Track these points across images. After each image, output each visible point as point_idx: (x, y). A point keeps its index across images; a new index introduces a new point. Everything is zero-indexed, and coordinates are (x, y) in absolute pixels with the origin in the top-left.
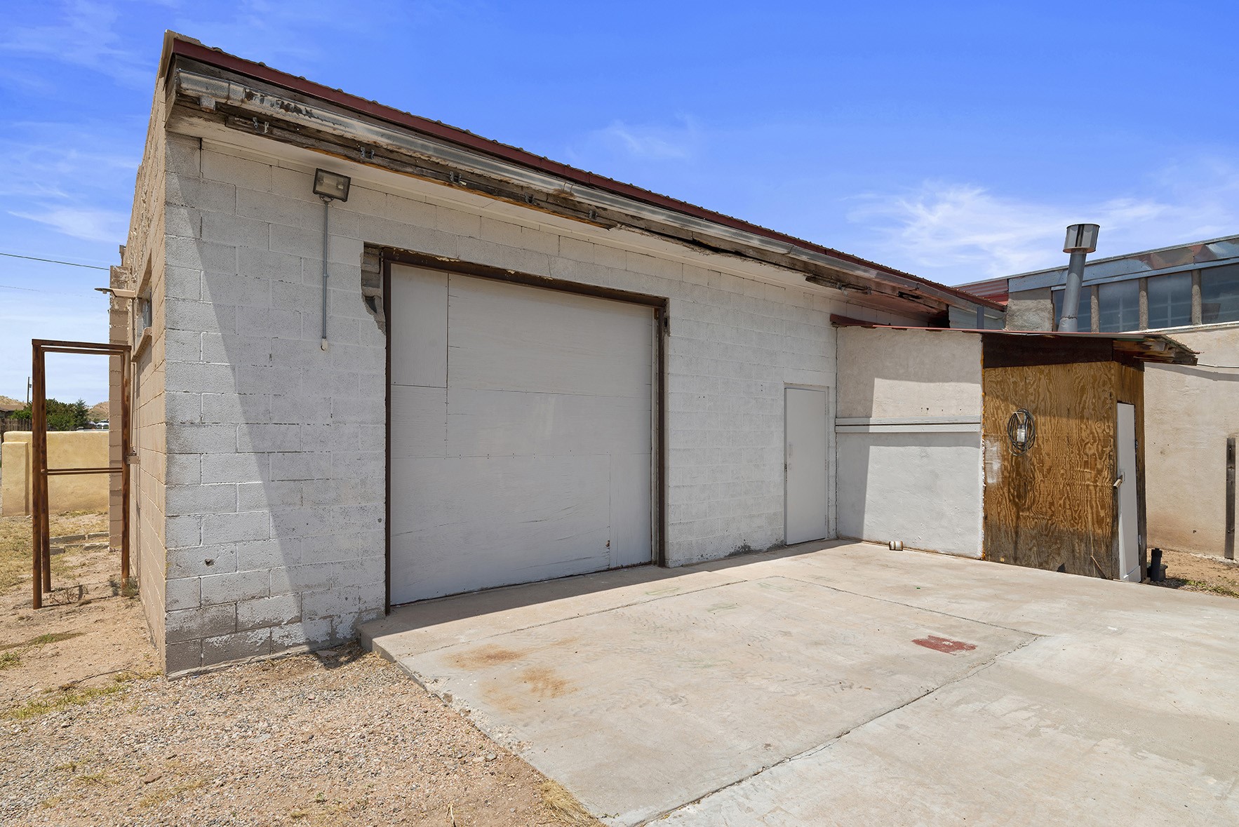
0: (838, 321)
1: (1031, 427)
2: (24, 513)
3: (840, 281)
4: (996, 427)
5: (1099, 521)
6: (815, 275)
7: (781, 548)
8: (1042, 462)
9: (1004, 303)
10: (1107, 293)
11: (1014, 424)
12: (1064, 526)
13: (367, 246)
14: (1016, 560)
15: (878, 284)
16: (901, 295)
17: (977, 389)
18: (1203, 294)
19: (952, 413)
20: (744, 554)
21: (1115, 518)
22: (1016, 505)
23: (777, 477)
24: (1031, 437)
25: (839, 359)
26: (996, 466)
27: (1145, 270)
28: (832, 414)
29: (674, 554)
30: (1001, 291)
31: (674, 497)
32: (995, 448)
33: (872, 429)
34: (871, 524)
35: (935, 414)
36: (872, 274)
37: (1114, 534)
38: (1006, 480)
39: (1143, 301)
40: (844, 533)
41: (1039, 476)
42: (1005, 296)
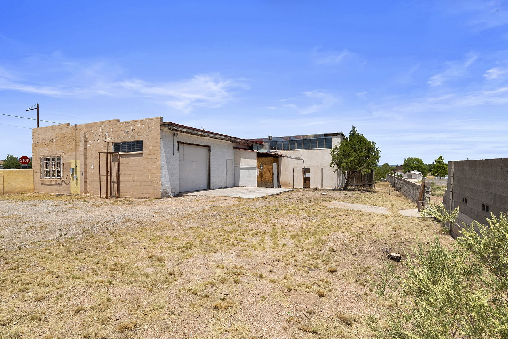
0: (235, 148)
1: (263, 166)
2: (2, 194)
3: (235, 142)
4: (259, 167)
5: (271, 180)
6: (231, 141)
7: (226, 187)
8: (264, 172)
9: (262, 143)
10: (278, 143)
11: (261, 166)
12: (267, 181)
13: (177, 141)
14: (261, 187)
15: (241, 142)
16: (245, 143)
17: (256, 161)
18: (290, 145)
19: (252, 164)
20: (221, 188)
21: (273, 179)
22: (261, 178)
23: (225, 175)
24: (263, 168)
25: (235, 155)
26: (259, 173)
27: (283, 140)
28: (234, 164)
29: (211, 188)
30: (262, 141)
31: (211, 178)
32: (258, 170)
33: (240, 167)
34: (241, 183)
35: (250, 164)
36: (240, 141)
37: (273, 182)
38: (260, 175)
39: (283, 145)
40: (236, 186)
41: (264, 174)
42: (263, 142)
